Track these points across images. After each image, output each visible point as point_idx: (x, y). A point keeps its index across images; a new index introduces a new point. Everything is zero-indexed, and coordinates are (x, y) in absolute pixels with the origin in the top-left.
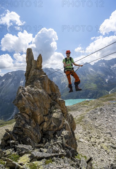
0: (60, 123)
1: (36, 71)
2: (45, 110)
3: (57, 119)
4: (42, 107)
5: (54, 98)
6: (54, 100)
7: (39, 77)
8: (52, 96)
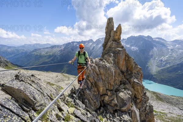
0: (124, 105)
1: (113, 43)
2: (110, 86)
3: (122, 100)
4: (107, 81)
5: (128, 78)
6: (127, 79)
7: (113, 50)
8: (125, 74)
